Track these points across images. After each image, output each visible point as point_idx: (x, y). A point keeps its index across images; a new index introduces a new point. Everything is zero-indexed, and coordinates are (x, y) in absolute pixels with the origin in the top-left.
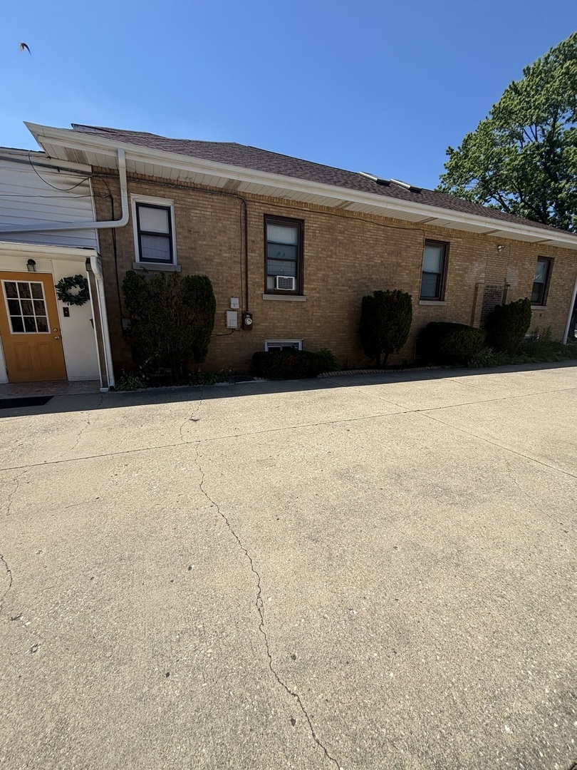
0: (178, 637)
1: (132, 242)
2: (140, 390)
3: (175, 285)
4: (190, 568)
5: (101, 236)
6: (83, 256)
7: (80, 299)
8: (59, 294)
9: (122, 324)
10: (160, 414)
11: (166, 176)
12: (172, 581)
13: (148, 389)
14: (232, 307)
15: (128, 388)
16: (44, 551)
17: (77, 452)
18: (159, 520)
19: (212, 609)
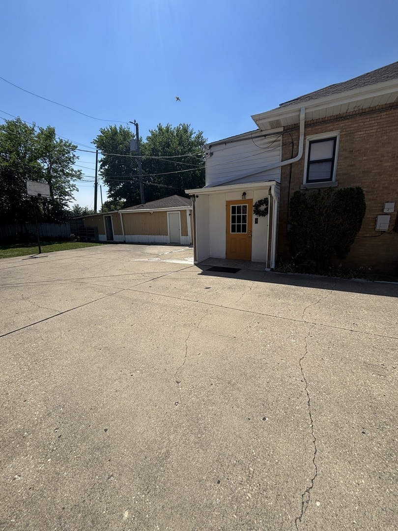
0: (235, 462)
1: (303, 170)
2: (289, 273)
3: (328, 198)
4: (264, 419)
5: (283, 171)
6: (268, 186)
7: (265, 213)
8: (254, 211)
9: (287, 227)
10: (295, 294)
11: (336, 113)
12: (249, 419)
13: (296, 274)
14: (385, 211)
15: (282, 271)
16: (201, 354)
17: (237, 305)
18: (261, 370)
19: (265, 464)
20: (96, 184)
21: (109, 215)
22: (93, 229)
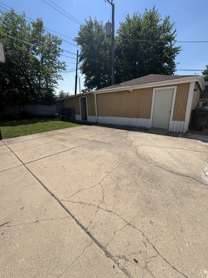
20: (76, 76)
21: (84, 97)
22: (71, 110)
